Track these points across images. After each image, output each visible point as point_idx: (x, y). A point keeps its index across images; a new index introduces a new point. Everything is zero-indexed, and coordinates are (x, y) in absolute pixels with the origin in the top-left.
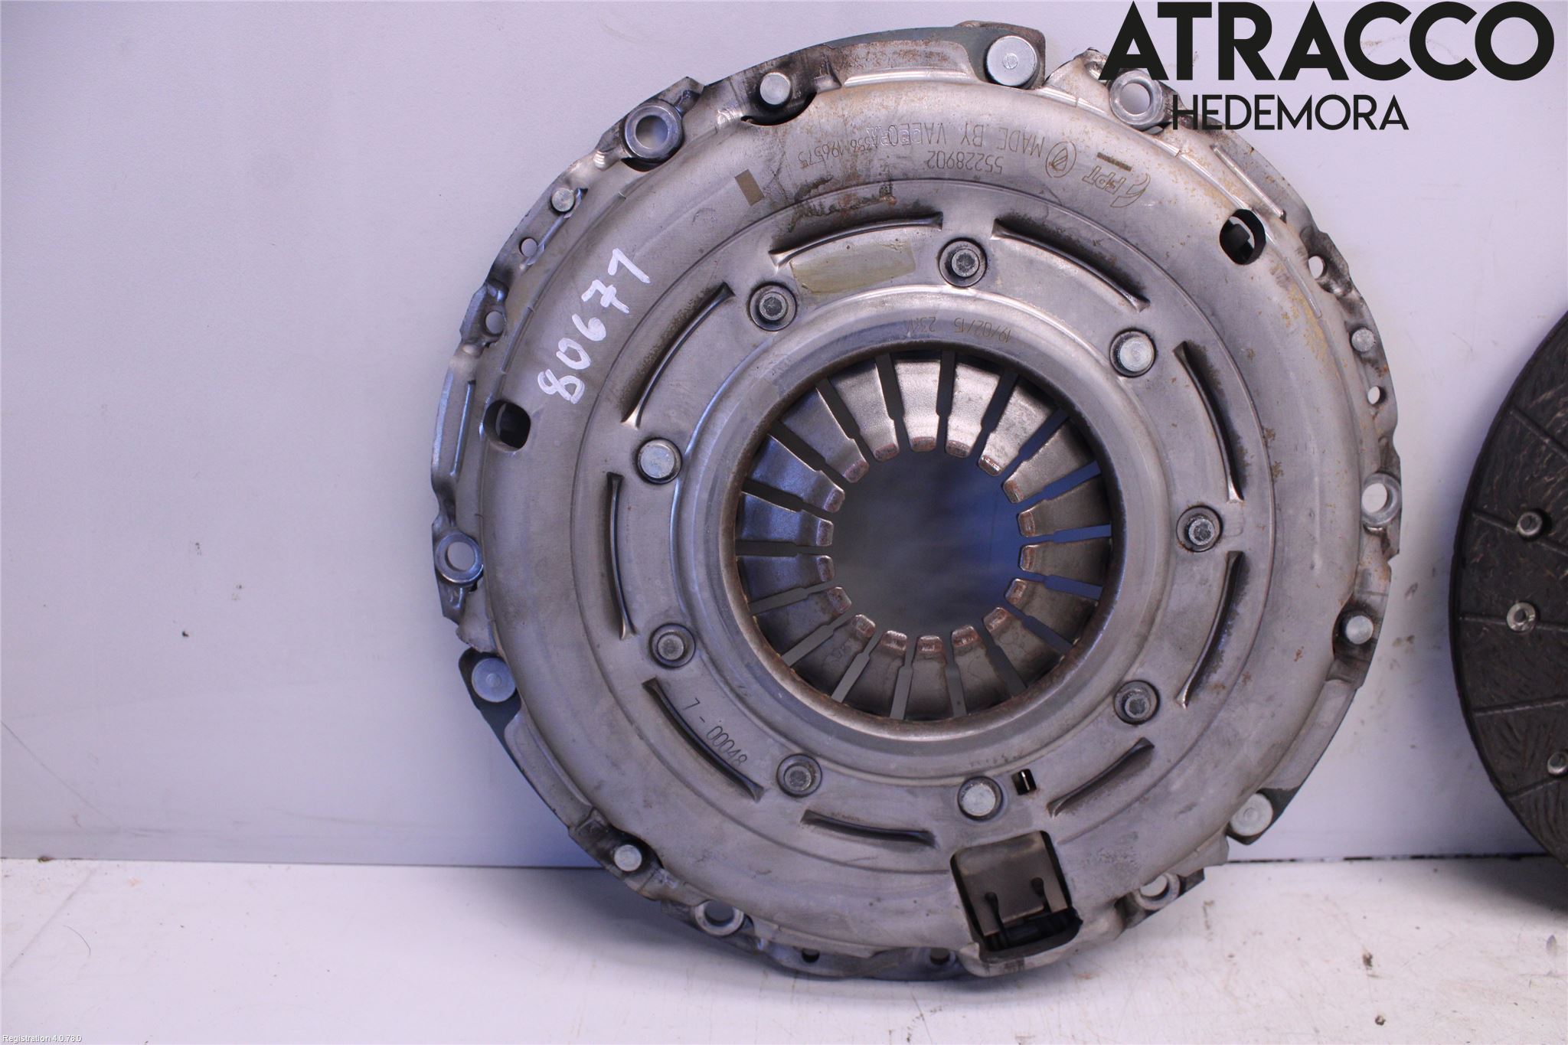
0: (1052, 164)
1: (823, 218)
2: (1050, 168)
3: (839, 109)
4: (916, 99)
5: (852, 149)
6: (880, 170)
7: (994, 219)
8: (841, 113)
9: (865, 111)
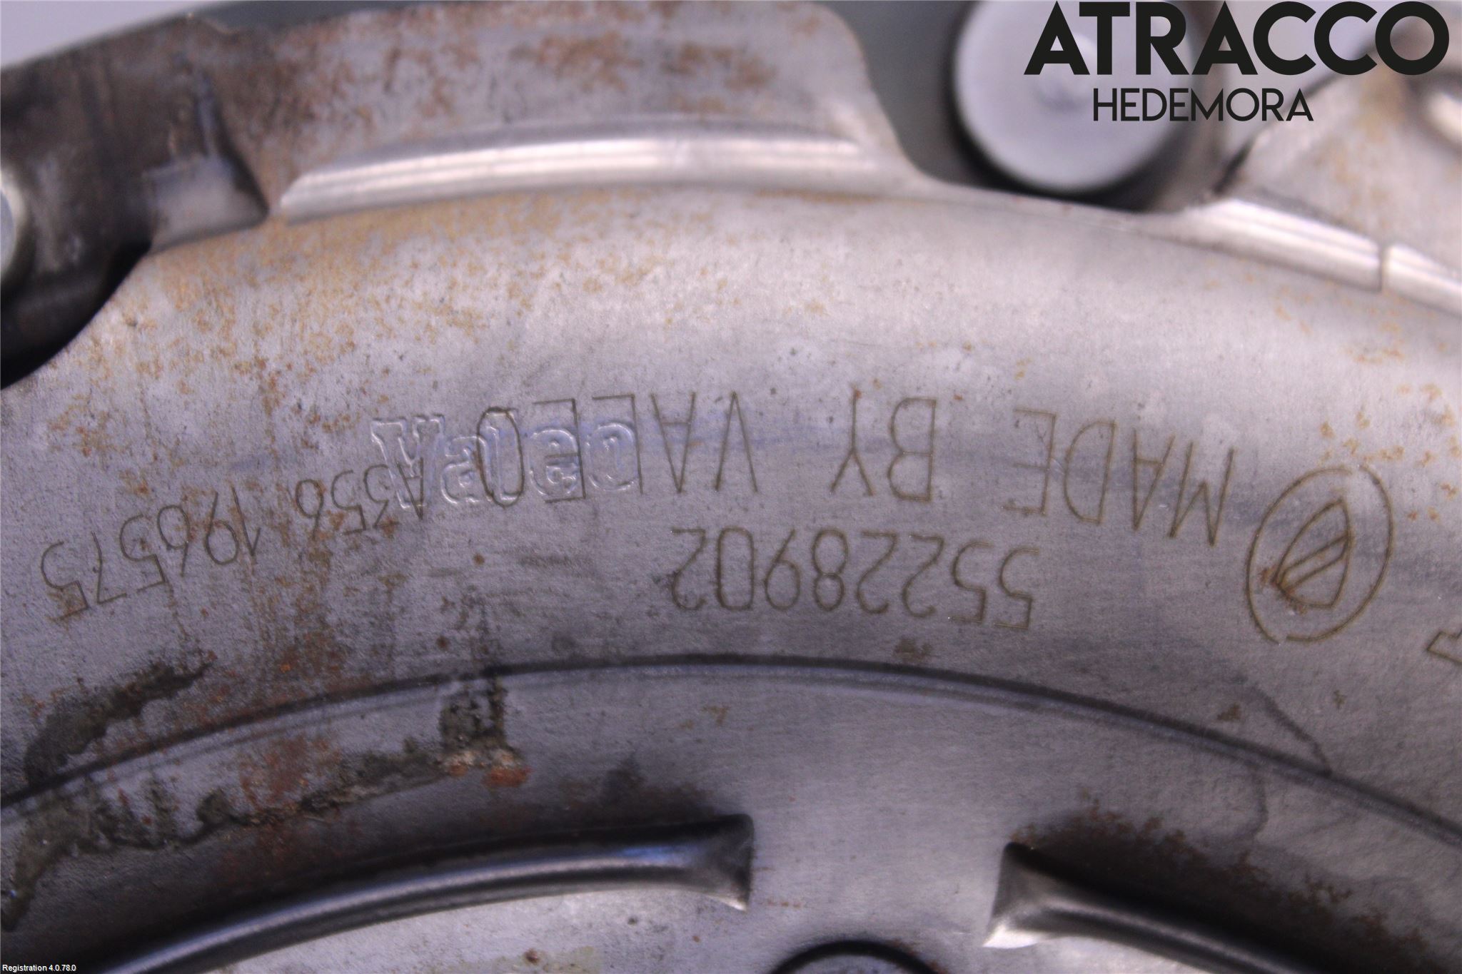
0: (1276, 578)
1: (170, 855)
2: (1265, 596)
3: (241, 332)
4: (608, 279)
5: (301, 524)
6: (440, 624)
7: (1001, 842)
8: (246, 353)
9: (364, 337)
